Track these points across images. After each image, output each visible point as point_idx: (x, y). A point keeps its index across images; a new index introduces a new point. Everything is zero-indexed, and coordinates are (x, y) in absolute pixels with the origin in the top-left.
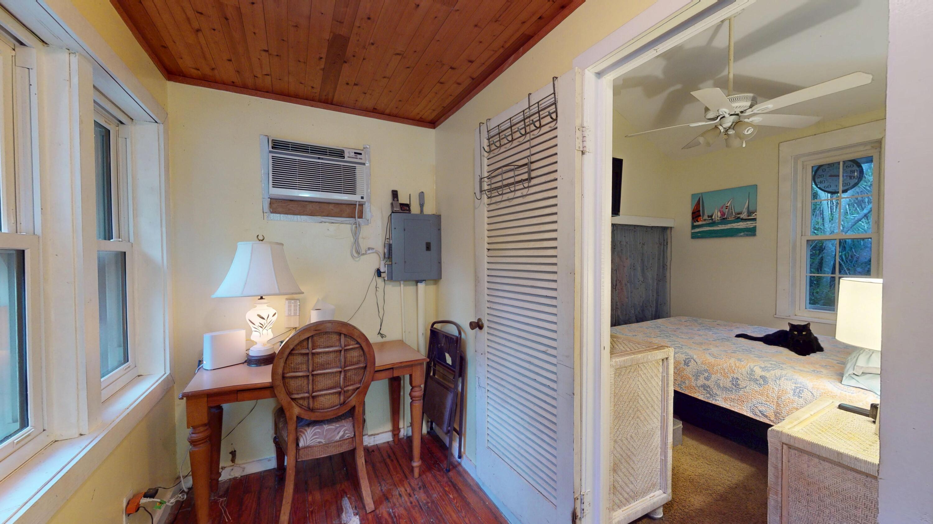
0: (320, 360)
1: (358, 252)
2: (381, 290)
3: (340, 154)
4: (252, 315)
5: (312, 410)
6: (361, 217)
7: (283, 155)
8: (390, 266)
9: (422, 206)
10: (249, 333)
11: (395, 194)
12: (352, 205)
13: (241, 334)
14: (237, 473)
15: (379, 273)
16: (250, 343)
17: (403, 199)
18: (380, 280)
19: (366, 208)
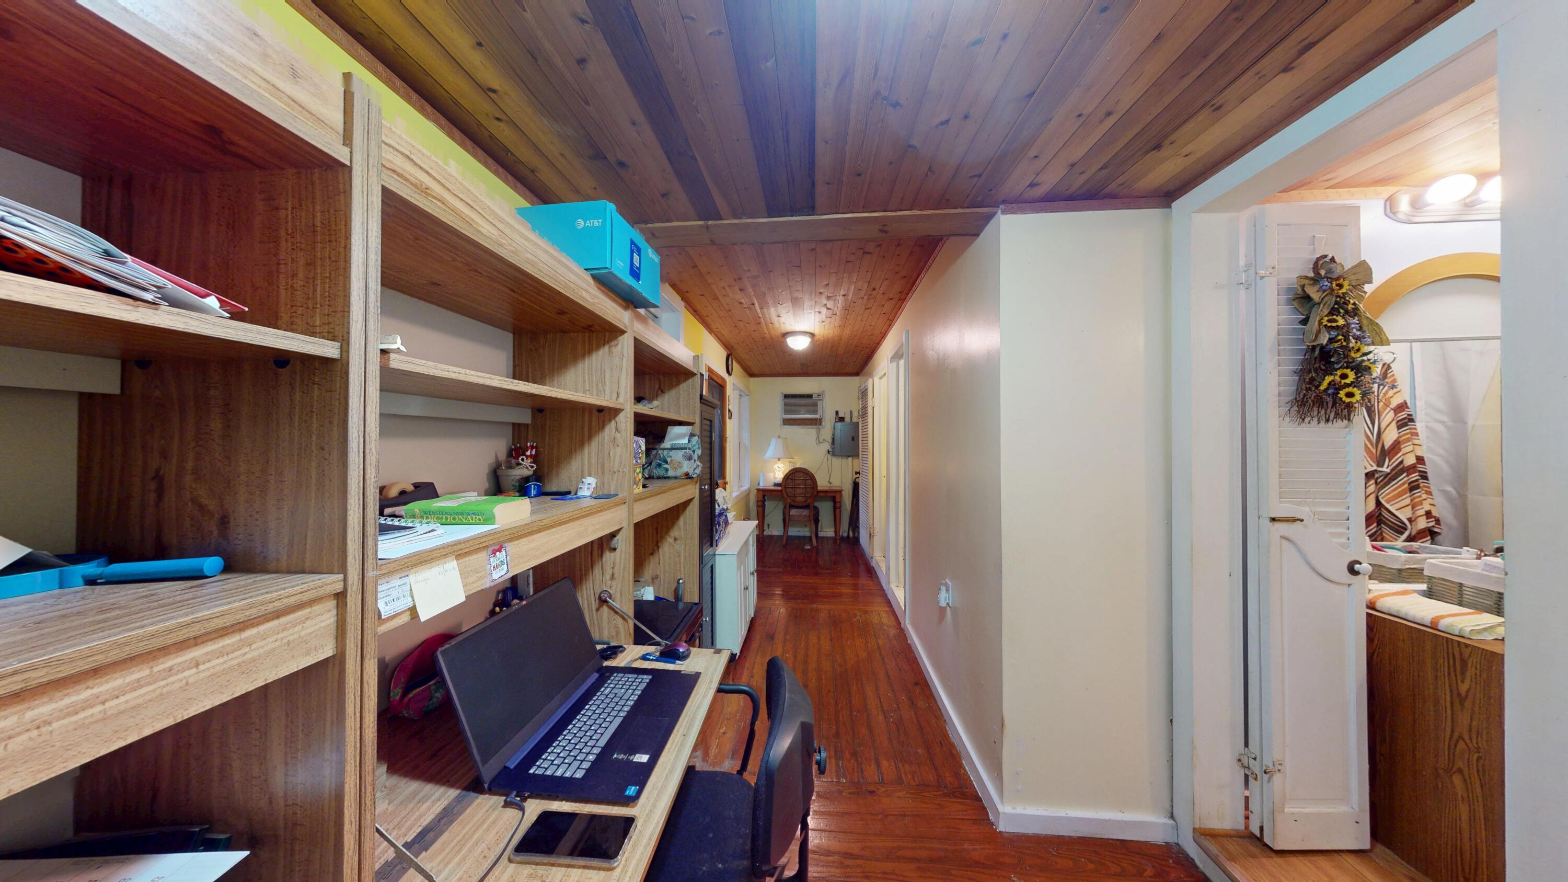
0: (797, 482)
1: (819, 442)
2: (830, 461)
3: (810, 396)
4: (776, 467)
5: (794, 501)
6: (820, 424)
7: (789, 400)
8: (833, 449)
9: (851, 418)
10: (775, 474)
11: (837, 413)
12: (816, 419)
13: (772, 474)
14: (770, 533)
15: (829, 452)
16: (775, 478)
17: (841, 415)
18: (829, 456)
19: (823, 420)
